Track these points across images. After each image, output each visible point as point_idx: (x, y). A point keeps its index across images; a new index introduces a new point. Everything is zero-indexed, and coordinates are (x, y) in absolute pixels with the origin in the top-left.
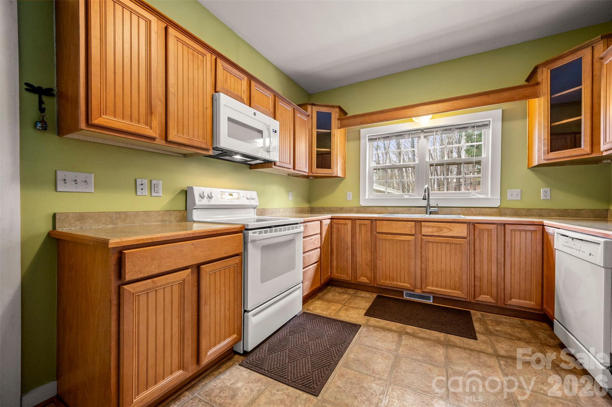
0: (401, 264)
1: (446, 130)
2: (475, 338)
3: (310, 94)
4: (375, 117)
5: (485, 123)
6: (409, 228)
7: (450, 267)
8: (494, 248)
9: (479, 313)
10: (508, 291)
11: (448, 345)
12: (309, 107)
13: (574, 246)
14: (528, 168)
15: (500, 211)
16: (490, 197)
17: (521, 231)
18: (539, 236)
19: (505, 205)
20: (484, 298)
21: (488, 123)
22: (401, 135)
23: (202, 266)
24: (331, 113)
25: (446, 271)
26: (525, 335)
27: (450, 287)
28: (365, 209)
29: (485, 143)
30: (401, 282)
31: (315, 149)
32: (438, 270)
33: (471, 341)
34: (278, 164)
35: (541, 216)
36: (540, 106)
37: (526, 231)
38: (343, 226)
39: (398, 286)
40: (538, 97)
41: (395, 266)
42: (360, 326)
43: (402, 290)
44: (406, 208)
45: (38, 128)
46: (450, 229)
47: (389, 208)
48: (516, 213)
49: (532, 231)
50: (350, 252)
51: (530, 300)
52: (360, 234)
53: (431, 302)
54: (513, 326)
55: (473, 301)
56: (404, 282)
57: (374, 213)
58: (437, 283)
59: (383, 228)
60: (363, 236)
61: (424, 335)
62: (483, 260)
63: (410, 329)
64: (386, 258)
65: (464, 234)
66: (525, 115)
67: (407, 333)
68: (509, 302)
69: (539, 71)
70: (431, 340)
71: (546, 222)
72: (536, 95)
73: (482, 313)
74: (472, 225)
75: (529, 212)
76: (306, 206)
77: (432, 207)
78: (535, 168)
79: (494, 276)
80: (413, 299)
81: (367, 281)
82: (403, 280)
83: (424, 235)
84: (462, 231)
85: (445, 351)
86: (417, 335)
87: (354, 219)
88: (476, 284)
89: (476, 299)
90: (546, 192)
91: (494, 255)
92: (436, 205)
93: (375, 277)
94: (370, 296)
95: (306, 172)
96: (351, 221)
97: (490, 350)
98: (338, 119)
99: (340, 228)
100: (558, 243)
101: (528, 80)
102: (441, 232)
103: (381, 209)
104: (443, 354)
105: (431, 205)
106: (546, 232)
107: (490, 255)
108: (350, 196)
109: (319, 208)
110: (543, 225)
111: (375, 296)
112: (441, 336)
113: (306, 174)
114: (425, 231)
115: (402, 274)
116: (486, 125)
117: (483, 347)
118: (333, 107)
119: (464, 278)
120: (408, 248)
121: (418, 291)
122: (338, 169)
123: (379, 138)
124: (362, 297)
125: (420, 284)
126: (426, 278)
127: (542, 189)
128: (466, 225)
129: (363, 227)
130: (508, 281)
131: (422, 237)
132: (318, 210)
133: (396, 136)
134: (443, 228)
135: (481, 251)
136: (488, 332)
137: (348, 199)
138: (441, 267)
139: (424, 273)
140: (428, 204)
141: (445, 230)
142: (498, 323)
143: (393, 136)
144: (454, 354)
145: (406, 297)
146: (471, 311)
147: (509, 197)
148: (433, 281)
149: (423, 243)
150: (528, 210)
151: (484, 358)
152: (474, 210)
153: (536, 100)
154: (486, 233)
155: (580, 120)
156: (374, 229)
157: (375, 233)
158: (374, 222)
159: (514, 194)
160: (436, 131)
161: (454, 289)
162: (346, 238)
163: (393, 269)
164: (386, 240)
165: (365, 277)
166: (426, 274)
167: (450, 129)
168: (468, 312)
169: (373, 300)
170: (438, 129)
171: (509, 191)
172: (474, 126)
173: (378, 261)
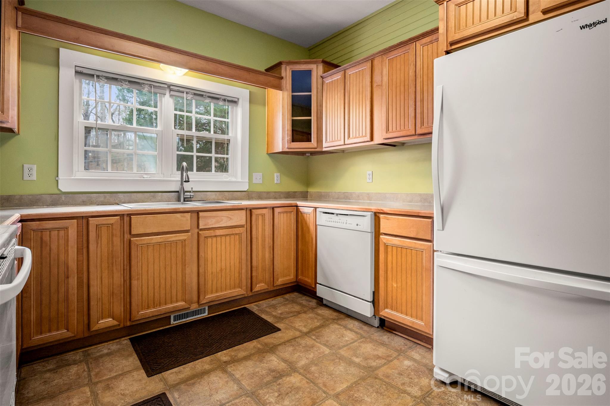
0: (171, 277)
1: (197, 94)
2: (279, 330)
7: (230, 263)
8: (267, 232)
9: (253, 306)
10: (276, 273)
11: (270, 350)
13: (340, 220)
14: (267, 154)
15: (248, 195)
16: (240, 180)
17: (284, 212)
18: (293, 216)
20: (259, 287)
21: (236, 100)
25: (226, 270)
27: (230, 287)
29: (231, 122)
32: (218, 270)
35: (275, 198)
36: (283, 98)
37: (287, 212)
39: (165, 311)
40: (281, 90)
41: (163, 282)
42: (164, 395)
43: (168, 315)
44: (148, 194)
46: (230, 218)
47: (121, 195)
48: (260, 196)
49: (290, 212)
51: (290, 275)
52: (97, 243)
53: (206, 315)
55: (250, 294)
56: (177, 301)
58: (217, 287)
60: (103, 245)
62: (258, 248)
64: (148, 273)
65: (243, 222)
66: (264, 103)
67: (226, 363)
68: (277, 283)
69: (283, 67)
70: (254, 354)
71: (299, 203)
72: (279, 88)
73: (255, 304)
74: (250, 211)
75: (268, 195)
77: (187, 192)
78: (271, 154)
80: (184, 321)
82: (174, 300)
83: (201, 230)
84: (240, 218)
85: (276, 356)
86: (237, 358)
88: (253, 274)
89: (253, 291)
91: (266, 239)
92: (191, 190)
93: (128, 311)
94: (118, 346)
97: (297, 333)
98: (17, 8)
99: (46, 238)
100: (323, 220)
101: (267, 70)
102: (221, 223)
103: (105, 197)
104: (278, 359)
105: (185, 190)
106: (300, 212)
107: (264, 241)
110: (297, 206)
114: (203, 224)
116: (235, 102)
117: (290, 334)
119: (243, 271)
120: (182, 251)
121: (193, 307)
122: (11, 115)
123: (98, 76)
124: (108, 354)
125: (197, 296)
126: (205, 285)
127: (275, 174)
128: (244, 212)
129: (103, 228)
130: (276, 263)
131: (200, 232)
133: (130, 82)
134: (222, 217)
135: (256, 238)
136: (279, 319)
138: (221, 266)
139: (202, 276)
140: (182, 188)
141: (224, 220)
145: (173, 323)
146: (246, 306)
147: (255, 181)
148: (212, 287)
149: (202, 239)
151: (302, 342)
152: (227, 194)
153: (280, 93)
154: (260, 217)
155: (311, 120)
156: (126, 228)
157: (127, 236)
158: (126, 219)
159: (258, 178)
160: (187, 93)
161: (234, 288)
162: (62, 257)
163: (160, 287)
164: (148, 245)
165: (109, 316)
166: (205, 279)
167: (202, 96)
168: (245, 308)
169: (131, 349)
170: (188, 90)
171: (254, 175)
172: (224, 100)
173: (134, 283)
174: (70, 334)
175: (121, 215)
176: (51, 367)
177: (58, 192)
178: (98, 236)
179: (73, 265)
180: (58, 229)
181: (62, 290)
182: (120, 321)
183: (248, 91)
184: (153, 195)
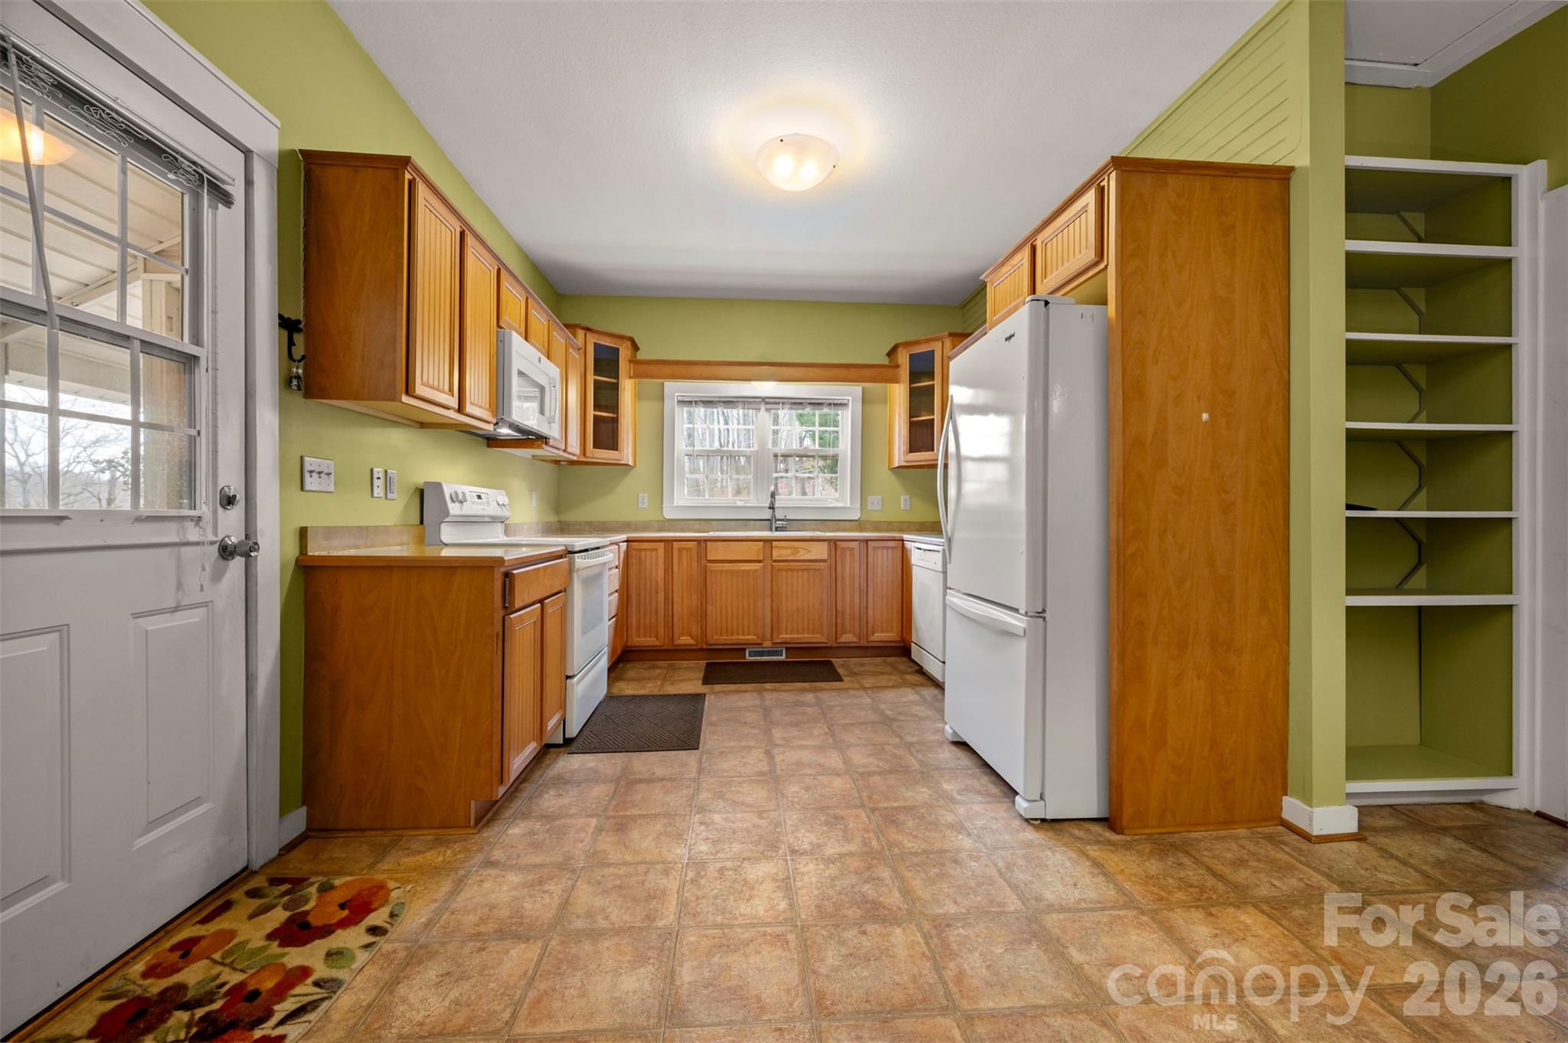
0: (743, 607)
1: (795, 403)
2: (841, 681)
3: (558, 294)
4: (696, 370)
5: (843, 402)
6: (754, 551)
7: (808, 603)
8: (857, 571)
9: (843, 659)
10: (870, 625)
11: (815, 690)
12: (581, 333)
14: (889, 470)
15: (860, 525)
16: (849, 505)
17: (883, 548)
18: (899, 554)
19: (864, 518)
20: (847, 638)
21: (846, 402)
22: (732, 402)
23: (546, 601)
24: (618, 349)
25: (803, 610)
26: (888, 669)
27: (807, 631)
28: (673, 524)
29: (843, 430)
30: (743, 634)
31: (591, 412)
32: (794, 609)
33: (838, 683)
34: (551, 442)
35: (902, 531)
36: (899, 393)
37: (887, 548)
38: (648, 553)
39: (739, 642)
40: (897, 383)
41: (735, 610)
42: (705, 695)
43: (744, 647)
44: (741, 522)
45: (294, 387)
46: (808, 550)
48: (877, 526)
49: (893, 548)
50: (661, 596)
51: (892, 632)
52: (679, 566)
53: (783, 658)
54: (876, 665)
55: (835, 645)
56: (749, 634)
57: (689, 531)
58: (792, 628)
59: (715, 552)
60: (684, 568)
61: (787, 688)
62: (845, 589)
63: (768, 686)
65: (825, 556)
66: (885, 400)
67: (767, 690)
68: (873, 638)
69: (900, 350)
71: (906, 537)
72: (895, 380)
73: (846, 656)
74: (833, 543)
75: (890, 526)
76: (553, 519)
77: (779, 520)
78: (897, 470)
79: (857, 608)
80: (758, 658)
81: (692, 642)
82: (746, 631)
83: (775, 561)
84: (820, 552)
87: (669, 540)
88: (838, 621)
89: (838, 642)
90: (905, 500)
91: (857, 580)
92: (783, 518)
93: (704, 634)
94: (696, 665)
95: (574, 455)
96: (663, 544)
97: (857, 686)
98: (630, 361)
99: (643, 557)
100: (915, 558)
101: (888, 359)
102: (795, 555)
104: (813, 697)
105: (778, 518)
106: (905, 547)
107: (852, 581)
108: (645, 501)
109: (580, 523)
110: (903, 541)
111: (703, 663)
112: (807, 685)
113: (575, 458)
114: (776, 554)
115: (746, 623)
116: (843, 405)
117: (850, 685)
118: (621, 337)
119: (825, 615)
120: (754, 582)
121: (767, 644)
122: (627, 452)
123: (696, 402)
125: (770, 633)
126: (778, 622)
127: (902, 497)
128: (826, 543)
129: (684, 552)
130: (870, 611)
131: (774, 564)
132: (578, 527)
133: (724, 402)
134: (799, 549)
135: (842, 577)
136: (853, 674)
137: (640, 506)
138: (798, 604)
139: (775, 613)
140: (774, 516)
141: (802, 552)
142: (862, 665)
143: (720, 402)
144: (824, 696)
145: (749, 658)
146: (832, 660)
147: (870, 507)
148: (787, 625)
149: (775, 571)
150: (890, 523)
151: (852, 692)
153: (896, 386)
154: (848, 553)
155: (933, 419)
156: (703, 555)
157: (704, 561)
158: (703, 544)
159: (875, 502)
160: (783, 404)
161: (813, 633)
162: (654, 574)
163: (732, 616)
164: (722, 572)
165: (688, 635)
166: (778, 617)
167: (801, 403)
168: (829, 662)
169: (703, 668)
170: (783, 401)
171: (870, 499)
172: (830, 404)
173: (709, 607)
174: (657, 643)
175: (699, 541)
176: (646, 667)
177: (662, 519)
178: (680, 559)
179: (661, 583)
180: (651, 550)
181: (654, 603)
182: (697, 641)
183: (861, 388)
184: (745, 523)
